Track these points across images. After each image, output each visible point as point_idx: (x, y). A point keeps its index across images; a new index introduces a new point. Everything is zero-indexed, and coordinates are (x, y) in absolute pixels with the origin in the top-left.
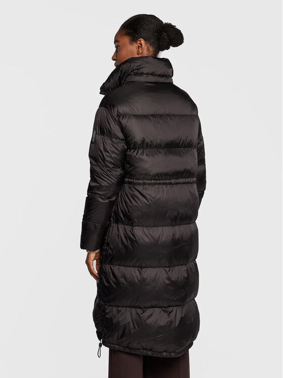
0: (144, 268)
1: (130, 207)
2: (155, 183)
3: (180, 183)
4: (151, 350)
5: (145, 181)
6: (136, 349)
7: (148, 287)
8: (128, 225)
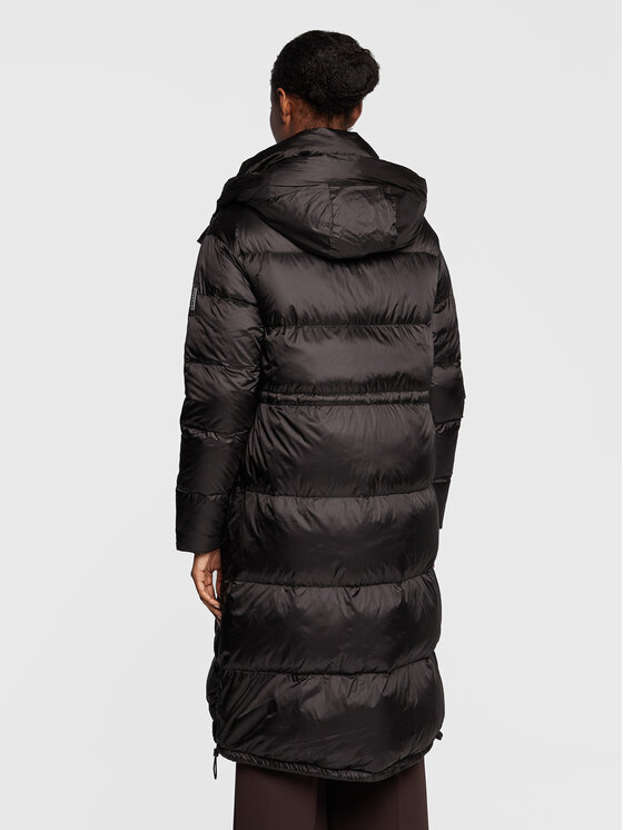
0: (299, 586)
1: (269, 453)
2: (323, 401)
3: (386, 402)
4: (315, 764)
5: (299, 396)
6: (284, 762)
7: (306, 629)
8: (264, 493)
